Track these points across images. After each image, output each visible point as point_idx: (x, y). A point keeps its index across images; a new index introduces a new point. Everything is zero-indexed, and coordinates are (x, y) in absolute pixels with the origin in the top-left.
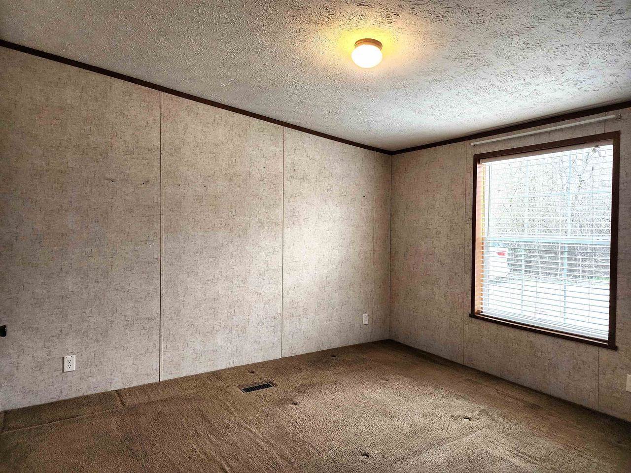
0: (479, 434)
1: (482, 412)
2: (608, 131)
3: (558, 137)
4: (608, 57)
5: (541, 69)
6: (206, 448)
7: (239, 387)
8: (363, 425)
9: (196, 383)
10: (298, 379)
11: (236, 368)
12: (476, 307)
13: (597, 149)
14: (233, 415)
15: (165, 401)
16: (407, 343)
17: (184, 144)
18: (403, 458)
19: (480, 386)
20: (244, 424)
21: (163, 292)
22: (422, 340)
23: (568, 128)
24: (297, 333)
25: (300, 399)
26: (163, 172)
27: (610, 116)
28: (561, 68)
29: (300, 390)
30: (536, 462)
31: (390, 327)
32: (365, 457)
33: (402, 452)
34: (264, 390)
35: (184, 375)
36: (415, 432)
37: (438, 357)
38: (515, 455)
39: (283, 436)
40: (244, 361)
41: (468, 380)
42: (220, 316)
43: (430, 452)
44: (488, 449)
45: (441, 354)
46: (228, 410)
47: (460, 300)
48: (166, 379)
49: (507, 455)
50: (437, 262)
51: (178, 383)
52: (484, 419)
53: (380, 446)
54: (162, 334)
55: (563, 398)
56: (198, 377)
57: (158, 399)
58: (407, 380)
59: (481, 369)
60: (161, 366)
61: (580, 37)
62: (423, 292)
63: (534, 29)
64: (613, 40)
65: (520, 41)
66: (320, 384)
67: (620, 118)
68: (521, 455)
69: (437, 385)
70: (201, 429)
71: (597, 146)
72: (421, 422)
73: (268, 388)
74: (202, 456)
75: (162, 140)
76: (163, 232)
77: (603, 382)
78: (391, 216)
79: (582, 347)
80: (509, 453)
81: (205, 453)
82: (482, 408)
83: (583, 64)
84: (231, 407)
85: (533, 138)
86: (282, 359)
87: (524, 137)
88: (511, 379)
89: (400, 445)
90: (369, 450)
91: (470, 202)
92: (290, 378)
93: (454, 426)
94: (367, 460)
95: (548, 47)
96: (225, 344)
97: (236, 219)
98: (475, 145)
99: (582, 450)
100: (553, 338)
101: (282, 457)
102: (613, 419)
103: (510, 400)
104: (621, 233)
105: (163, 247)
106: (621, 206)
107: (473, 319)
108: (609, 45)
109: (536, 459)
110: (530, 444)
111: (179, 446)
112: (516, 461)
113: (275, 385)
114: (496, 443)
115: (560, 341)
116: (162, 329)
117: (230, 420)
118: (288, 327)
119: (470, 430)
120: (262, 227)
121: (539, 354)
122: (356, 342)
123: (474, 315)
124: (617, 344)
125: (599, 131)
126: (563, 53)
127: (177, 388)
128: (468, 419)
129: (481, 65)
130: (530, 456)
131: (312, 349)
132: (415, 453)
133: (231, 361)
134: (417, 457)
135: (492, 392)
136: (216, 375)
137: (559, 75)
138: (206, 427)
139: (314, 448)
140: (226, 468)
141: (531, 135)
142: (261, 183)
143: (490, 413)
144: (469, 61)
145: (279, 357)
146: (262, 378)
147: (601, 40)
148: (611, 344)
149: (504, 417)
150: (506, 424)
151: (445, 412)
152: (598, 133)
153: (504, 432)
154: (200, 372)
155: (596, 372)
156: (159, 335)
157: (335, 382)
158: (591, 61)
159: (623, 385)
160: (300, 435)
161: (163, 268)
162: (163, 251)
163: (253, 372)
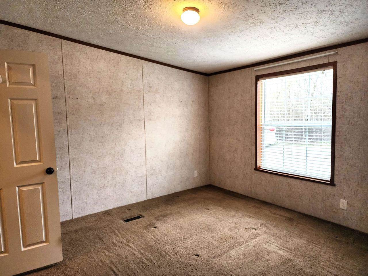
0: (260, 238)
1: (262, 224)
2: (331, 61)
3: (303, 65)
4: (331, 19)
5: (293, 25)
6: (102, 258)
7: (122, 219)
8: (195, 238)
9: (95, 219)
10: (156, 212)
11: (119, 208)
12: (258, 164)
13: (324, 71)
14: (118, 237)
15: (76, 231)
16: (220, 186)
17: (79, 73)
18: (219, 255)
19: (261, 209)
20: (125, 242)
21: (71, 165)
22: (229, 184)
23: (309, 60)
24: (156, 184)
25: (158, 224)
26: (66, 91)
27: (332, 52)
28: (304, 25)
29: (158, 219)
30: (292, 252)
31: (210, 177)
32: (197, 256)
33: (218, 252)
34: (137, 220)
35: (87, 214)
36: (225, 240)
37: (237, 193)
38: (280, 249)
39: (149, 248)
40: (125, 203)
41: (255, 206)
42: (108, 178)
43: (234, 250)
44: (265, 246)
45: (239, 192)
46: (115, 234)
47: (249, 161)
48: (76, 217)
49: (276, 249)
50: (236, 139)
51: (84, 219)
52: (263, 229)
53: (206, 249)
54: (72, 191)
55: (306, 213)
56: (96, 214)
57: (72, 230)
58: (220, 208)
59: (261, 199)
60: (73, 210)
61: (315, 7)
62: (228, 157)
63: (288, 2)
64: (333, 8)
65: (281, 9)
66: (170, 214)
67: (337, 54)
68: (284, 248)
69: (237, 210)
70: (99, 247)
71: (325, 70)
72: (228, 233)
73: (139, 219)
74: (100, 264)
75: (64, 70)
76: (69, 128)
77: (328, 204)
78: (209, 113)
79: (316, 184)
80: (277, 248)
81: (101, 261)
82: (262, 222)
83: (317, 22)
84: (117, 232)
85: (289, 66)
86: (147, 200)
87: (284, 65)
88: (278, 204)
89: (217, 247)
90: (199, 253)
91: (254, 104)
92: (152, 212)
93: (247, 234)
94: (198, 258)
95: (297, 12)
96: (112, 194)
97: (115, 118)
98: (256, 70)
99: (317, 243)
100: (300, 181)
101: (148, 260)
102: (333, 224)
103: (277, 216)
104: (337, 120)
105: (69, 138)
106: (337, 105)
107: (257, 172)
108: (331, 11)
109: (292, 250)
110: (289, 242)
111: (86, 258)
112: (281, 252)
113: (143, 217)
114: (270, 242)
115: (304, 182)
116: (72, 187)
117: (116, 240)
118: (150, 182)
119: (256, 236)
120: (131, 123)
121: (293, 190)
122: (191, 187)
123: (257, 169)
124: (335, 183)
125: (325, 61)
126: (305, 16)
127: (83, 223)
128: (255, 229)
129: (258, 23)
130: (289, 249)
131: (165, 193)
132: (225, 252)
133: (116, 204)
134: (226, 254)
135: (267, 212)
136: (107, 213)
137: (303, 28)
138: (102, 245)
139: (167, 253)
140: (115, 270)
141: (288, 64)
142: (129, 96)
143: (267, 225)
144: (251, 21)
145: (145, 199)
146: (135, 213)
147: (327, 8)
148: (332, 183)
149: (275, 227)
150: (275, 231)
151: (241, 226)
152: (325, 62)
153: (274, 236)
154: (98, 211)
155: (324, 199)
156: (70, 192)
157: (179, 212)
158: (321, 21)
159: (338, 205)
160: (159, 246)
161: (70, 151)
162: (70, 140)
163: (130, 210)
